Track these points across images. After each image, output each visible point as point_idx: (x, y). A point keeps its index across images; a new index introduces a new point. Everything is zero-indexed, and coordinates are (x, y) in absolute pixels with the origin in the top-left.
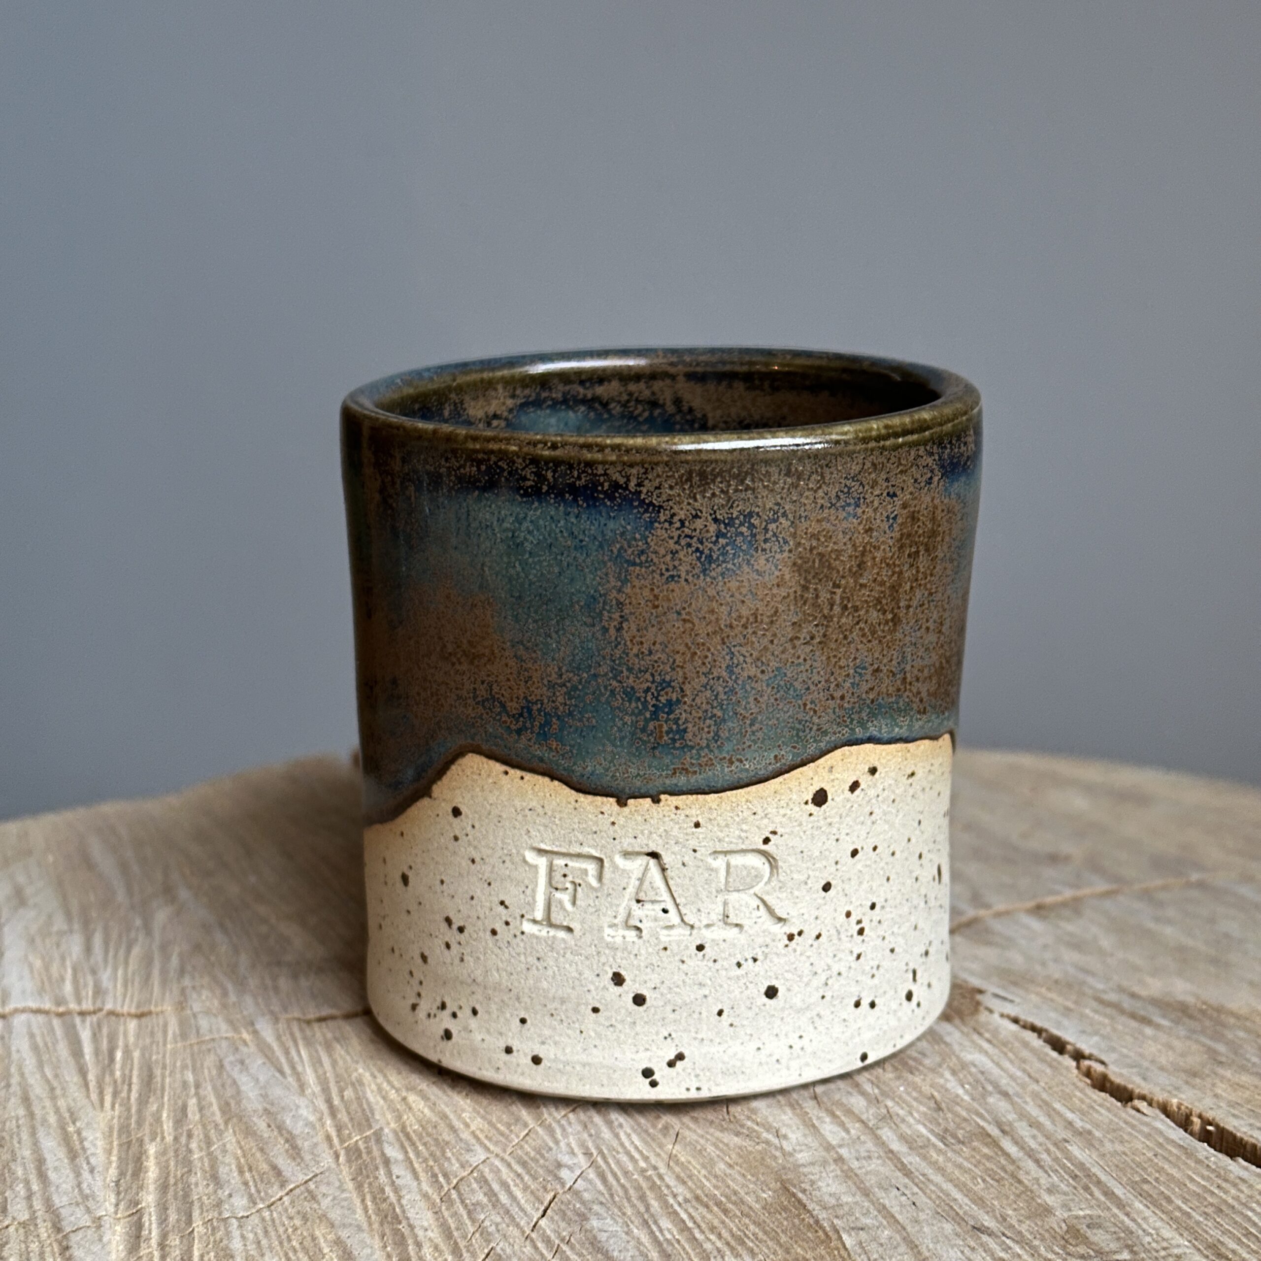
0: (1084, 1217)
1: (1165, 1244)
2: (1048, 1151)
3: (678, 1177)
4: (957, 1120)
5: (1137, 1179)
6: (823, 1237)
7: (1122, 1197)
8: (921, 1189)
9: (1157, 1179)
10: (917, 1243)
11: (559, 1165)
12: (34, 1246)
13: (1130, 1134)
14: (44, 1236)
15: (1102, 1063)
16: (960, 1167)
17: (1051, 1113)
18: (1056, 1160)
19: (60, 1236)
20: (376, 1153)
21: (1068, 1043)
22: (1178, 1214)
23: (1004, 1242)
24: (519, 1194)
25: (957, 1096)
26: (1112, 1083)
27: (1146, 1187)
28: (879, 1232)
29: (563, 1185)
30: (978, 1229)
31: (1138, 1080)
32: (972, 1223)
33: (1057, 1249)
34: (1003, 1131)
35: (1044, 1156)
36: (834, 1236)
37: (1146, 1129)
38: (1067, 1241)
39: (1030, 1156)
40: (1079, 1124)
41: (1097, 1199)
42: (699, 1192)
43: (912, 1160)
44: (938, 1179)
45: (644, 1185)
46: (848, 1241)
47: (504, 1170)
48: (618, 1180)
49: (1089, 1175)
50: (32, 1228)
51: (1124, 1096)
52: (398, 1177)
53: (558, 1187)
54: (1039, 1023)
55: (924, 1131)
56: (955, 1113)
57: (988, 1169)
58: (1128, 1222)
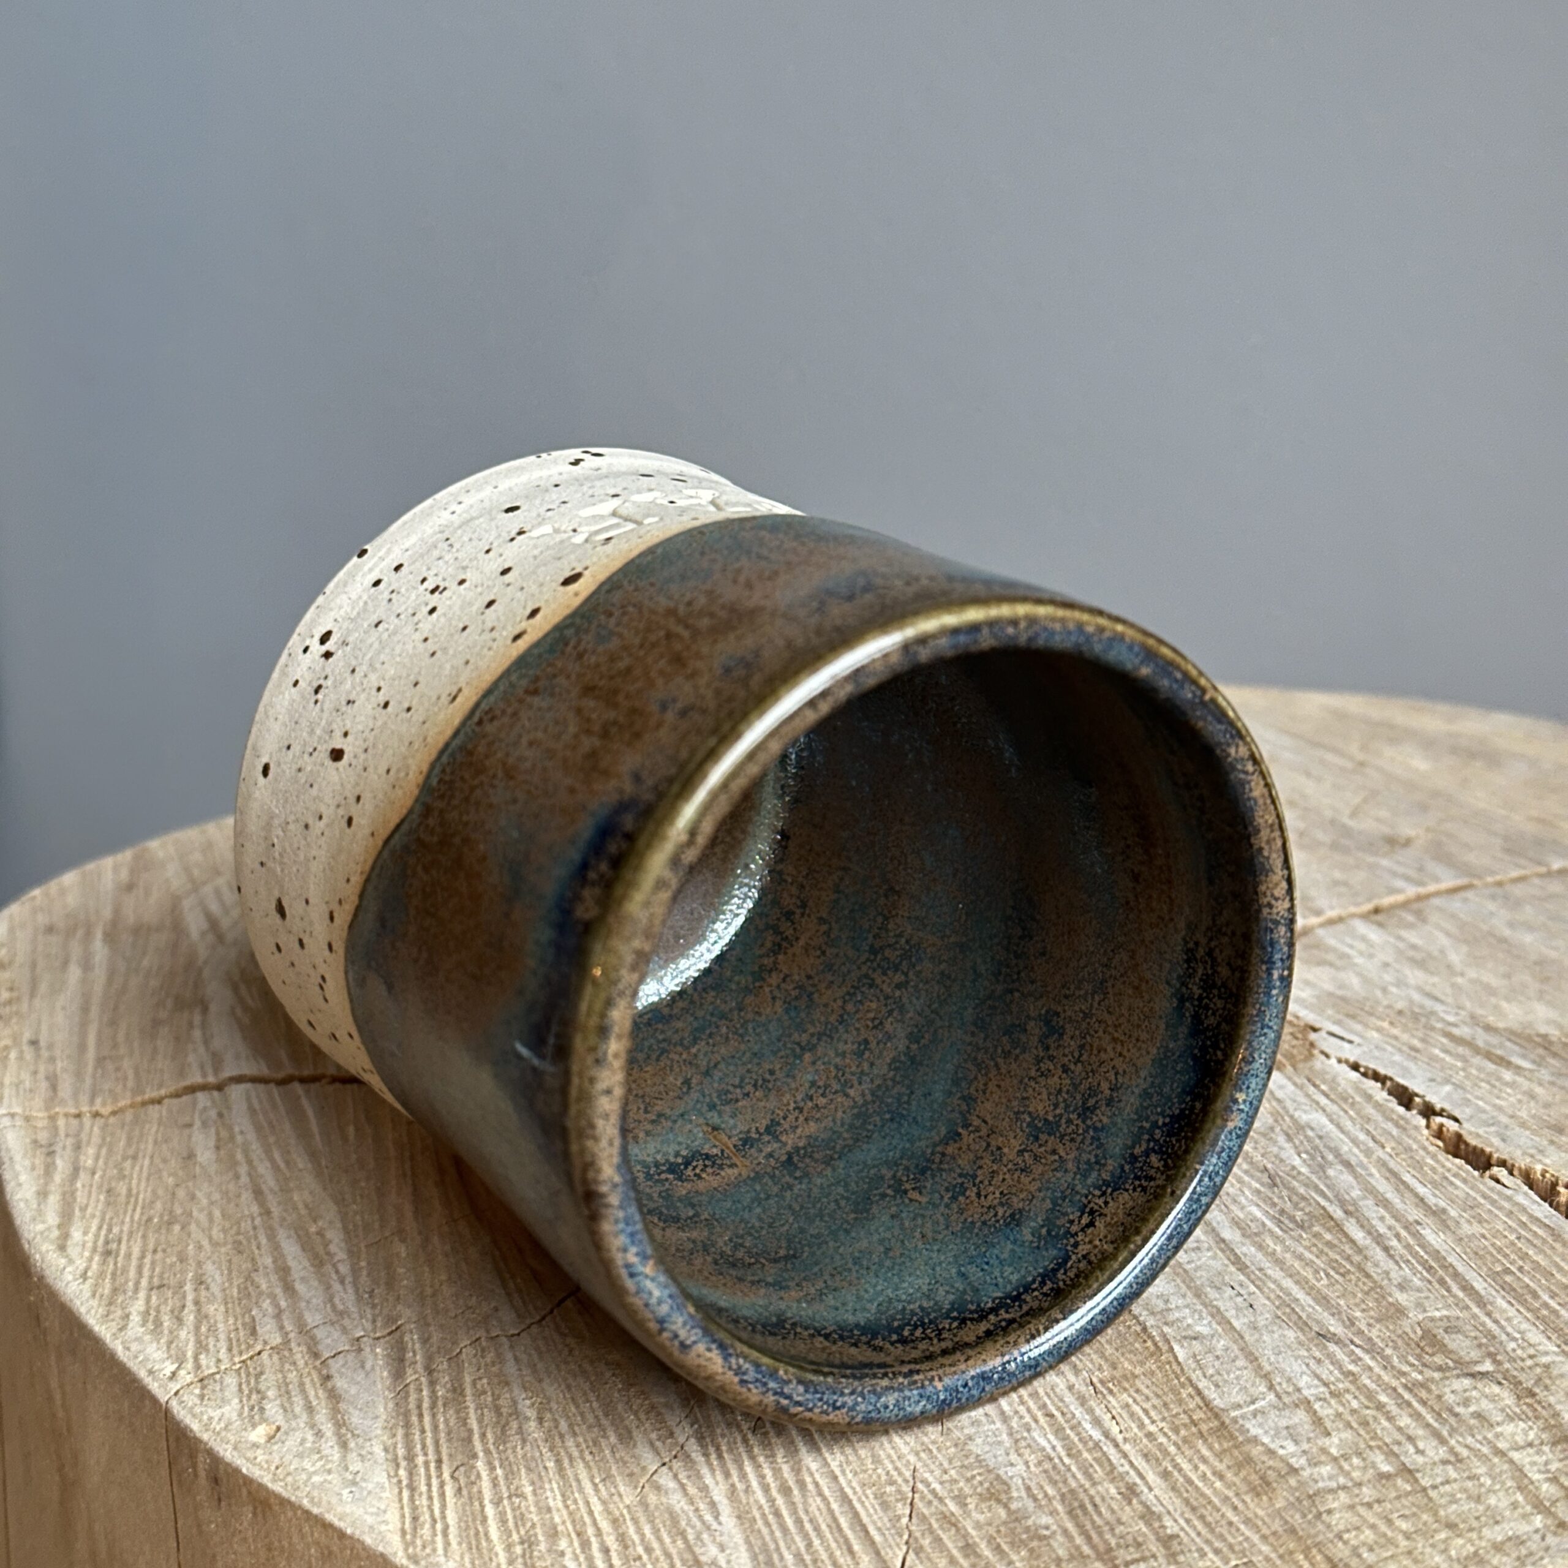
0: (1441, 1319)
1: (1532, 1351)
2: (1398, 1236)
4: (1295, 1198)
5: (1499, 1269)
6: (1152, 1348)
7: (1483, 1293)
8: (1257, 1287)
9: (1521, 1269)
10: (1257, 1354)
12: (292, 1376)
13: (1490, 1211)
14: (301, 1363)
15: (1456, 1120)
16: (1300, 1257)
17: (1402, 1186)
18: (1408, 1247)
19: (318, 1363)
21: (1417, 1095)
22: (1545, 1312)
23: (1353, 1352)
25: (1294, 1168)
26: (1467, 1144)
27: (1508, 1278)
28: (1214, 1341)
30: (1324, 1337)
31: (1496, 1141)
32: (1316, 1328)
33: (1411, 1359)
34: (1346, 1212)
35: (1394, 1243)
36: (1165, 1348)
37: (1506, 1205)
38: (1422, 1349)
39: (1378, 1243)
40: (1431, 1200)
41: (1455, 1296)
43: (1247, 1250)
44: (1275, 1273)
46: (1181, 1353)
49: (1447, 1266)
50: (286, 1353)
51: (1481, 1161)
54: (1382, 1071)
55: (1259, 1214)
56: (1292, 1190)
57: (1332, 1260)
58: (1490, 1324)
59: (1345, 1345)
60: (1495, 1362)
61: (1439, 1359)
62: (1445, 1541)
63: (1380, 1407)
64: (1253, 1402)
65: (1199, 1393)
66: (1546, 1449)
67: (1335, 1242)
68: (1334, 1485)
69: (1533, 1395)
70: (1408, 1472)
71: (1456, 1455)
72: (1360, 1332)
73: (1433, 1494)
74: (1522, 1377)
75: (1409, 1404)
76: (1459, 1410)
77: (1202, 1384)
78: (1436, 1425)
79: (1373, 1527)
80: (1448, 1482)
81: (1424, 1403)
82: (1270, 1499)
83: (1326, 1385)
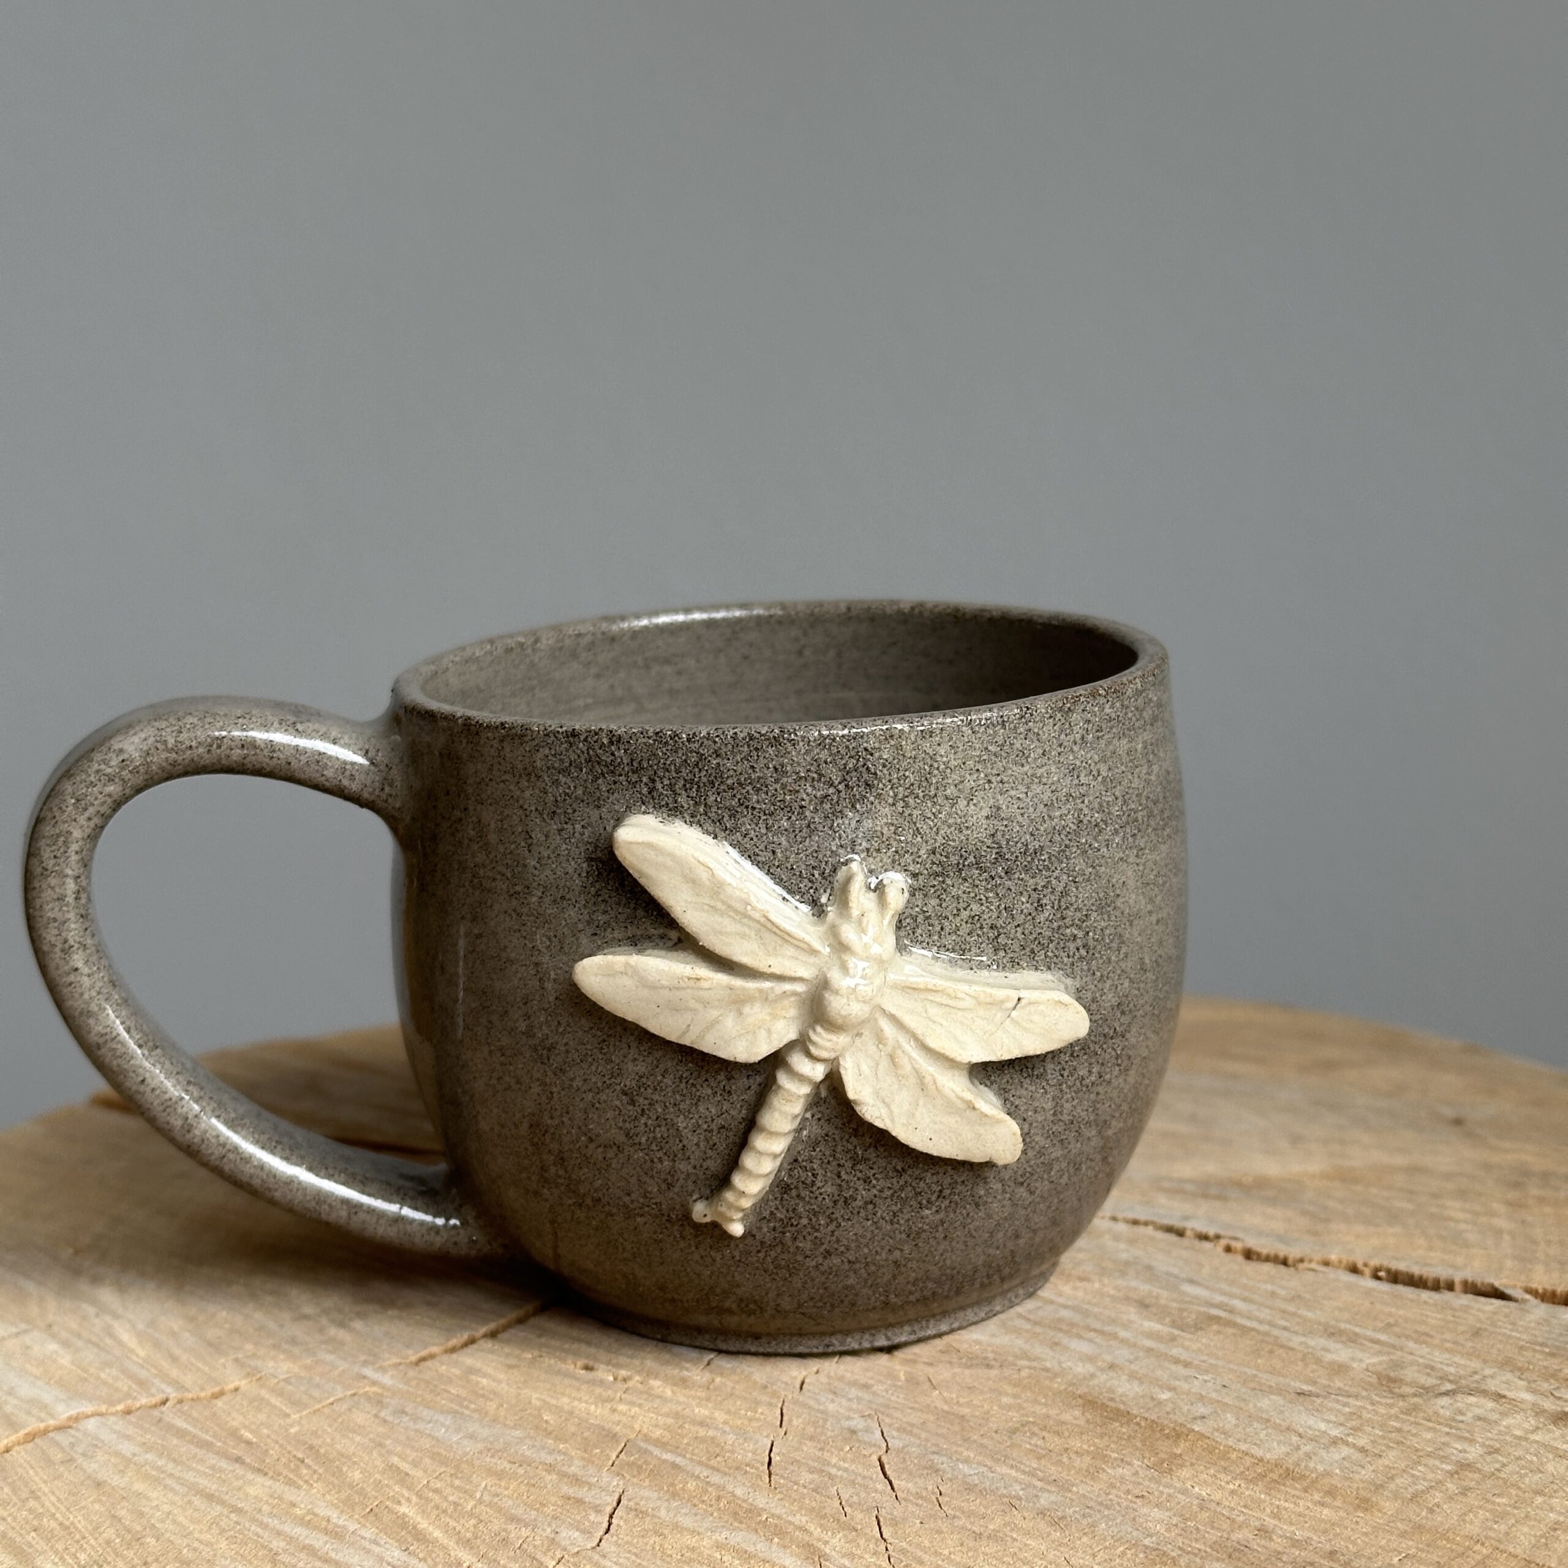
0: (1380, 1364)
2: (1283, 1319)
5: (1382, 1325)
7: (1390, 1342)
15: (1236, 1238)
17: (1247, 1288)
21: (1183, 1229)
23: (1337, 1399)
24: (845, 1465)
25: (1150, 1292)
26: (1260, 1253)
29: (875, 1446)
30: (1303, 1394)
31: (1281, 1246)
32: (1292, 1391)
33: (1386, 1394)
34: (1227, 1311)
35: (1286, 1324)
36: (1184, 1430)
37: (1340, 1284)
38: (1388, 1386)
39: (1274, 1327)
41: (1373, 1348)
46: (1202, 1430)
47: (806, 1449)
49: (1342, 1331)
51: (1285, 1262)
58: (1421, 1360)
59: (1325, 1397)
60: (1450, 1381)
61: (1407, 1390)
62: (1545, 1502)
63: (1399, 1430)
64: (1298, 1449)
65: (1246, 1454)
66: (1552, 1427)
67: (1241, 1333)
68: (1420, 1487)
69: (1504, 1397)
70: (1465, 1466)
71: (1489, 1446)
72: (1327, 1386)
73: (1503, 1475)
74: (1483, 1387)
75: (1420, 1424)
76: (1460, 1418)
78: (1454, 1431)
79: (1480, 1507)
80: (1504, 1465)
81: (1429, 1420)
82: (1380, 1511)
83: (1341, 1425)
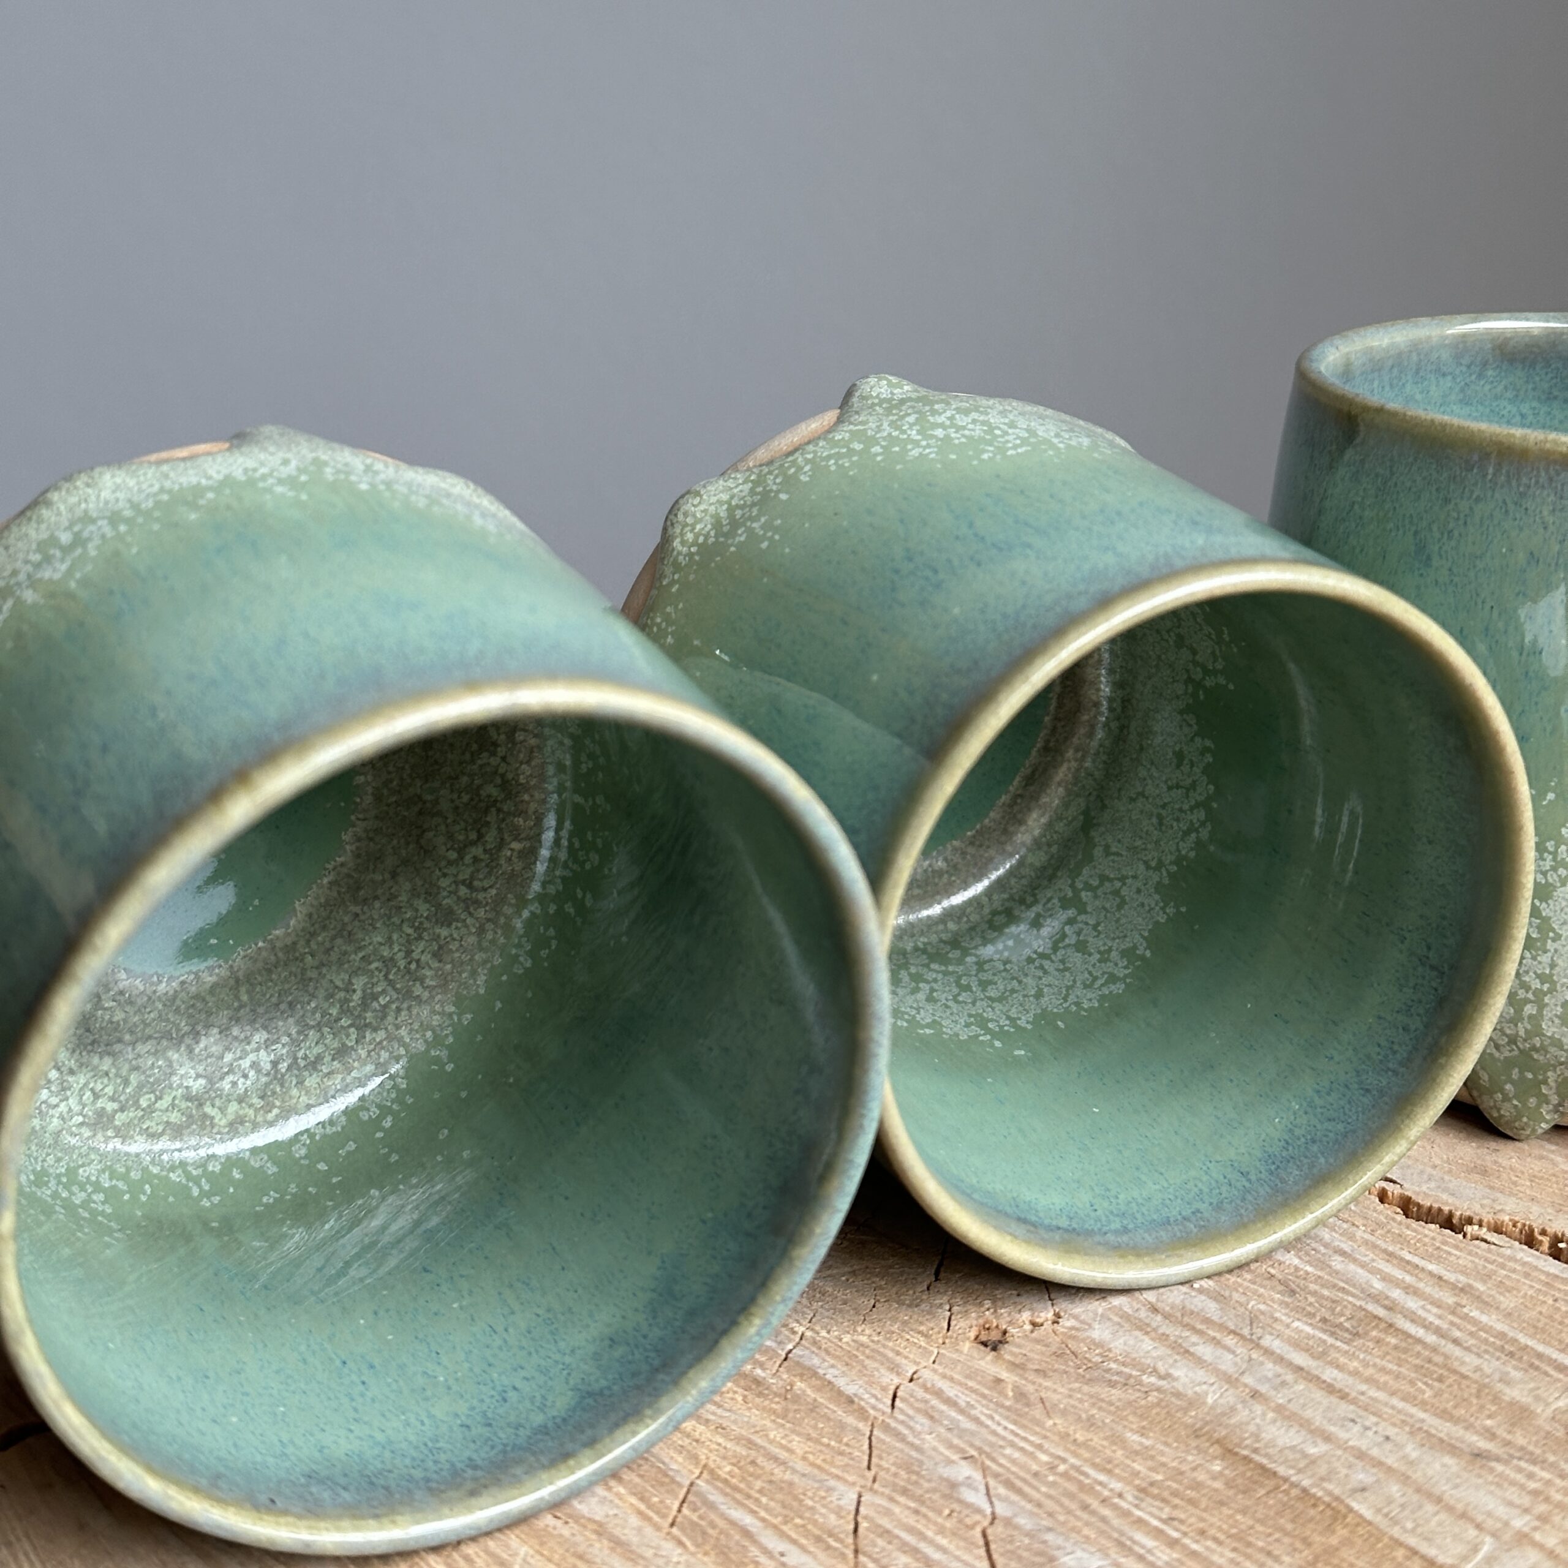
3: (1095, 1466)
4: (1325, 1303)
6: (1329, 1512)
8: (1375, 1415)
10: (1437, 1493)
11: (953, 1485)
13: (1508, 1277)
16: (1383, 1370)
17: (1411, 1267)
18: (1473, 1335)
20: (721, 1523)
24: (943, 1542)
26: (1421, 1205)
28: (1386, 1489)
29: (979, 1511)
32: (1467, 1450)
36: (1342, 1508)
37: (1517, 1267)
40: (1449, 1277)
42: (1137, 1482)
43: (1329, 1374)
44: (1379, 1394)
45: (1072, 1488)
47: (897, 1510)
48: (1038, 1490)
51: (1450, 1222)
52: (782, 1555)
53: (978, 1517)
55: (1308, 1329)
56: (1314, 1293)
57: (1416, 1366)
59: (1507, 1461)
64: (1475, 1549)
65: (1414, 1552)
67: (1403, 1345)
72: (1508, 1443)
77: (1412, 1541)
